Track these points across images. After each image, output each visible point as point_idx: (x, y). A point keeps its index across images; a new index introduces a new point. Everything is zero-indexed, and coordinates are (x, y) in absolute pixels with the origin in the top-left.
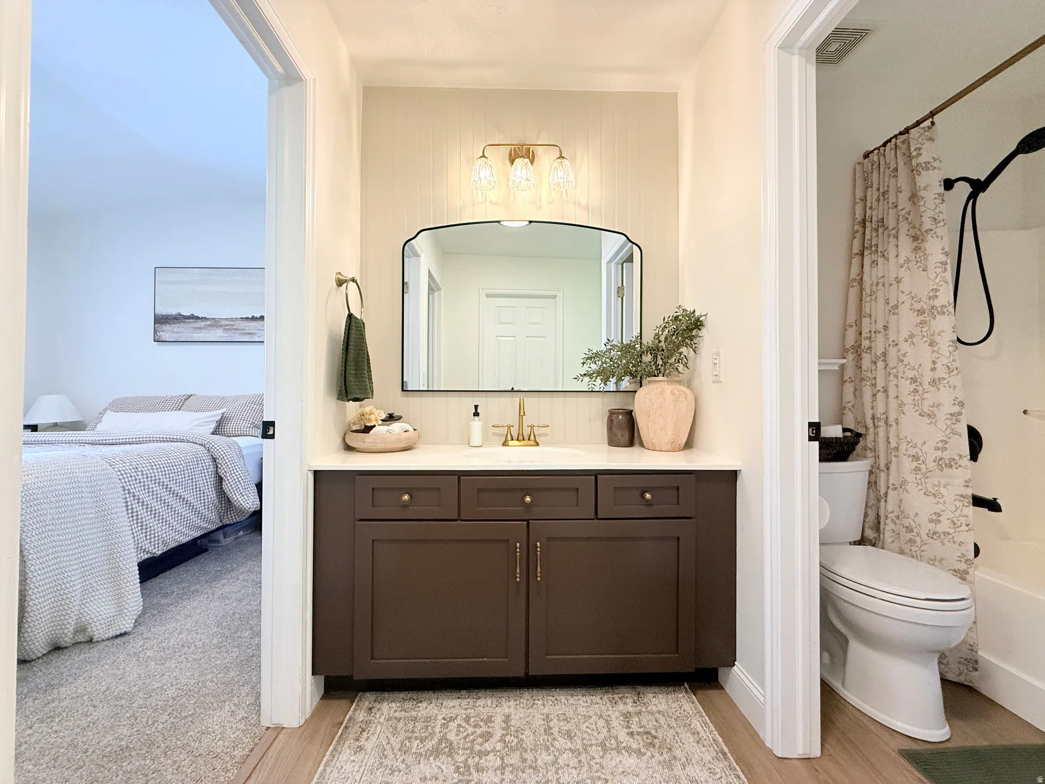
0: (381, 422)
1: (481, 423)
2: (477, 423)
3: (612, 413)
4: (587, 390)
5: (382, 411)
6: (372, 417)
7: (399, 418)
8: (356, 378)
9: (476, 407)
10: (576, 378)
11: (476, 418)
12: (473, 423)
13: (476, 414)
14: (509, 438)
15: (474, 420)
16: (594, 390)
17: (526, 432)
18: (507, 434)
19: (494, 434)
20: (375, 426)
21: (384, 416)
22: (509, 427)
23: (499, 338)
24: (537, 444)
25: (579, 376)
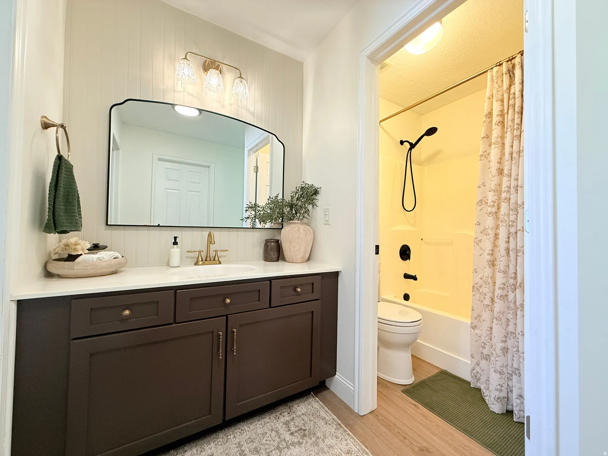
0: (87, 251)
1: (179, 250)
2: (176, 250)
3: (267, 241)
4: (250, 227)
5: (87, 242)
6: (79, 247)
7: (104, 248)
8: (66, 212)
9: (175, 238)
10: (242, 220)
11: (175, 246)
12: (173, 250)
13: (175, 243)
14: (200, 259)
15: (173, 248)
16: (254, 227)
17: (212, 254)
18: (198, 257)
19: (187, 257)
20: (81, 255)
21: (89, 246)
22: (200, 252)
23: (167, 190)
24: (220, 263)
25: (244, 218)
